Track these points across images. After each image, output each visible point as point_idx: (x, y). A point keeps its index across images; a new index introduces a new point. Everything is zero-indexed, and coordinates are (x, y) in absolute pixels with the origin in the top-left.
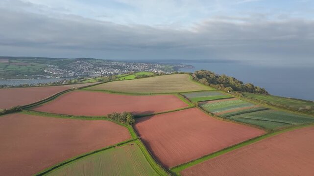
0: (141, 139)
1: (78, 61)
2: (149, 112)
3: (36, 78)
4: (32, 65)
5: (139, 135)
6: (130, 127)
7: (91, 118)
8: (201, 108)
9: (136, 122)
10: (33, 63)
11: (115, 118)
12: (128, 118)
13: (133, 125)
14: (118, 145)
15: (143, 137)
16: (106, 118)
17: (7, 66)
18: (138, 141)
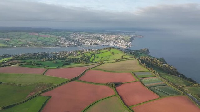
0: (119, 95)
1: (74, 34)
2: (120, 82)
3: (56, 46)
4: (51, 37)
5: (118, 93)
6: (114, 89)
7: (100, 84)
8: (141, 82)
9: (116, 87)
10: (51, 36)
11: (108, 84)
12: (113, 86)
13: (115, 88)
14: (112, 96)
15: (119, 94)
16: (105, 84)
17: (38, 37)
18: (118, 96)
